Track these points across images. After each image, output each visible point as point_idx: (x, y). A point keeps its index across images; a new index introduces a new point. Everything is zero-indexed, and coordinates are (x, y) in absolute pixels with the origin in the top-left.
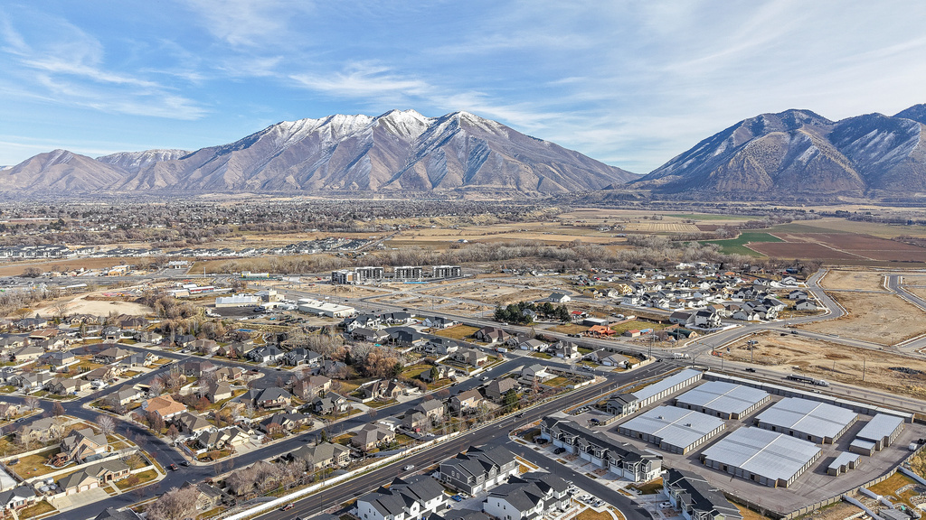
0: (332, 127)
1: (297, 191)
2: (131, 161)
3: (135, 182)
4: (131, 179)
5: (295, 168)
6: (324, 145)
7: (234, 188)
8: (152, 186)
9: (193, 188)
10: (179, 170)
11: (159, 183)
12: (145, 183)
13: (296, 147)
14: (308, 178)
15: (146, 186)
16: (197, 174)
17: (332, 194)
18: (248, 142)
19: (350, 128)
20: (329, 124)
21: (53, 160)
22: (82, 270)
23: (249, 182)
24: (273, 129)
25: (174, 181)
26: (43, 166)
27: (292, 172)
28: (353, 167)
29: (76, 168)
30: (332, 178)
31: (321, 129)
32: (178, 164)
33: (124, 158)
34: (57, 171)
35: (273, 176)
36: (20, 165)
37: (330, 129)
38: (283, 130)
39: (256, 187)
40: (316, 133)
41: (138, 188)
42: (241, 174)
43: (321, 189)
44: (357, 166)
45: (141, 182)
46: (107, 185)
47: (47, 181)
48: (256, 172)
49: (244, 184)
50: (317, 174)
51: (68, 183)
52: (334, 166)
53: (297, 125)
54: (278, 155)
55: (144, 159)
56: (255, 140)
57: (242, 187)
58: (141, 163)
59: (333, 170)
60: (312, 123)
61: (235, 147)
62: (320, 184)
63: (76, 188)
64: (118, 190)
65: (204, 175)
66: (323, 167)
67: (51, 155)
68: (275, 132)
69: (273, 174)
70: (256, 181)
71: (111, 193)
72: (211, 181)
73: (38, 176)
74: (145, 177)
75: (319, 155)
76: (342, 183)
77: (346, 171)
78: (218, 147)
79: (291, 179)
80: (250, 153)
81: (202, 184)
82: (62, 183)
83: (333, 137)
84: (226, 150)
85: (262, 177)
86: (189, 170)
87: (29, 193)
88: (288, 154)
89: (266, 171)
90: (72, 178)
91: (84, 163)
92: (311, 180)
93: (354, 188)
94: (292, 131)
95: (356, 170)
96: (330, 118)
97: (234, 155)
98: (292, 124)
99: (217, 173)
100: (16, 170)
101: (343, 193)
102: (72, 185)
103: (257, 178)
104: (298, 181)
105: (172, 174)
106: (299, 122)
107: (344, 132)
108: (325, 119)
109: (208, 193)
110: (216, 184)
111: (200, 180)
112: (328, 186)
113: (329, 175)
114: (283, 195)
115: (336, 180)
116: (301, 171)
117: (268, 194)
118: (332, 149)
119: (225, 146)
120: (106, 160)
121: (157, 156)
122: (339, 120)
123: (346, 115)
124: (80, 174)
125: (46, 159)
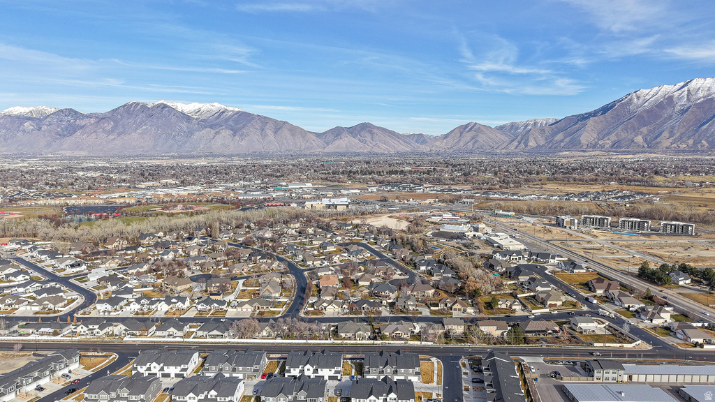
0: (689, 91)
1: (644, 149)
2: (517, 129)
3: (515, 143)
4: (513, 141)
5: (644, 130)
6: (678, 108)
7: (588, 147)
8: (526, 146)
9: (555, 148)
10: (547, 134)
11: (532, 144)
12: (522, 144)
13: (648, 111)
14: (657, 137)
15: (522, 146)
16: (560, 137)
17: (678, 152)
18: (605, 110)
19: (709, 90)
20: (686, 88)
21: (467, 129)
22: (411, 200)
23: (600, 142)
24: (629, 97)
25: (542, 142)
26: (461, 133)
27: (641, 133)
28: (705, 127)
29: (480, 134)
30: (681, 138)
31: (676, 94)
32: (547, 129)
33: (513, 126)
34: (468, 136)
35: (623, 137)
36: (449, 134)
37: (686, 93)
38: (638, 98)
39: (607, 146)
40: (670, 98)
41: (516, 148)
42: (595, 136)
43: (667, 148)
44: (709, 126)
45: (519, 143)
46: (497, 145)
47: (462, 144)
48: (609, 133)
49: (596, 144)
50: (666, 134)
51: (474, 144)
52: (684, 126)
53: (652, 93)
54: (631, 119)
55: (526, 126)
56: (611, 107)
57: (594, 147)
58: (524, 129)
59: (683, 130)
60: (667, 89)
61: (594, 114)
62: (667, 143)
63: (478, 148)
64: (503, 149)
65: (565, 137)
66: (673, 128)
67: (467, 126)
68: (630, 100)
69: (623, 135)
70: (608, 142)
71: (498, 151)
72: (570, 141)
73: (457, 140)
74: (522, 139)
75: (670, 117)
76: (691, 142)
77: (696, 131)
78: (580, 115)
79: (639, 139)
80: (605, 118)
81: (562, 144)
82: (470, 145)
83: (688, 99)
84: (584, 118)
85: (613, 137)
86: (555, 134)
87: (451, 151)
88: (640, 117)
89: (617, 133)
90: (476, 141)
91: (485, 130)
92: (658, 140)
93: (702, 146)
94: (648, 97)
95: (707, 129)
96: (687, 83)
97: (591, 121)
98: (647, 91)
99: (575, 135)
100: (446, 136)
101: (690, 151)
102: (476, 146)
103: (609, 139)
104: (646, 141)
105: (542, 137)
106: (656, 89)
107: (701, 94)
108: (682, 84)
109: (566, 151)
110: (574, 144)
111: (562, 141)
112: (675, 145)
113: (678, 135)
114: (629, 153)
115: (684, 139)
116: (650, 132)
117: (615, 152)
118: (684, 111)
119: (586, 114)
120: (501, 128)
121: (535, 124)
122: (697, 83)
123: (705, 78)
124: (482, 139)
125: (463, 129)
